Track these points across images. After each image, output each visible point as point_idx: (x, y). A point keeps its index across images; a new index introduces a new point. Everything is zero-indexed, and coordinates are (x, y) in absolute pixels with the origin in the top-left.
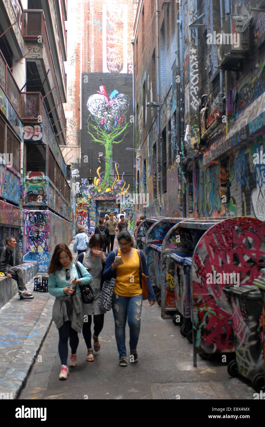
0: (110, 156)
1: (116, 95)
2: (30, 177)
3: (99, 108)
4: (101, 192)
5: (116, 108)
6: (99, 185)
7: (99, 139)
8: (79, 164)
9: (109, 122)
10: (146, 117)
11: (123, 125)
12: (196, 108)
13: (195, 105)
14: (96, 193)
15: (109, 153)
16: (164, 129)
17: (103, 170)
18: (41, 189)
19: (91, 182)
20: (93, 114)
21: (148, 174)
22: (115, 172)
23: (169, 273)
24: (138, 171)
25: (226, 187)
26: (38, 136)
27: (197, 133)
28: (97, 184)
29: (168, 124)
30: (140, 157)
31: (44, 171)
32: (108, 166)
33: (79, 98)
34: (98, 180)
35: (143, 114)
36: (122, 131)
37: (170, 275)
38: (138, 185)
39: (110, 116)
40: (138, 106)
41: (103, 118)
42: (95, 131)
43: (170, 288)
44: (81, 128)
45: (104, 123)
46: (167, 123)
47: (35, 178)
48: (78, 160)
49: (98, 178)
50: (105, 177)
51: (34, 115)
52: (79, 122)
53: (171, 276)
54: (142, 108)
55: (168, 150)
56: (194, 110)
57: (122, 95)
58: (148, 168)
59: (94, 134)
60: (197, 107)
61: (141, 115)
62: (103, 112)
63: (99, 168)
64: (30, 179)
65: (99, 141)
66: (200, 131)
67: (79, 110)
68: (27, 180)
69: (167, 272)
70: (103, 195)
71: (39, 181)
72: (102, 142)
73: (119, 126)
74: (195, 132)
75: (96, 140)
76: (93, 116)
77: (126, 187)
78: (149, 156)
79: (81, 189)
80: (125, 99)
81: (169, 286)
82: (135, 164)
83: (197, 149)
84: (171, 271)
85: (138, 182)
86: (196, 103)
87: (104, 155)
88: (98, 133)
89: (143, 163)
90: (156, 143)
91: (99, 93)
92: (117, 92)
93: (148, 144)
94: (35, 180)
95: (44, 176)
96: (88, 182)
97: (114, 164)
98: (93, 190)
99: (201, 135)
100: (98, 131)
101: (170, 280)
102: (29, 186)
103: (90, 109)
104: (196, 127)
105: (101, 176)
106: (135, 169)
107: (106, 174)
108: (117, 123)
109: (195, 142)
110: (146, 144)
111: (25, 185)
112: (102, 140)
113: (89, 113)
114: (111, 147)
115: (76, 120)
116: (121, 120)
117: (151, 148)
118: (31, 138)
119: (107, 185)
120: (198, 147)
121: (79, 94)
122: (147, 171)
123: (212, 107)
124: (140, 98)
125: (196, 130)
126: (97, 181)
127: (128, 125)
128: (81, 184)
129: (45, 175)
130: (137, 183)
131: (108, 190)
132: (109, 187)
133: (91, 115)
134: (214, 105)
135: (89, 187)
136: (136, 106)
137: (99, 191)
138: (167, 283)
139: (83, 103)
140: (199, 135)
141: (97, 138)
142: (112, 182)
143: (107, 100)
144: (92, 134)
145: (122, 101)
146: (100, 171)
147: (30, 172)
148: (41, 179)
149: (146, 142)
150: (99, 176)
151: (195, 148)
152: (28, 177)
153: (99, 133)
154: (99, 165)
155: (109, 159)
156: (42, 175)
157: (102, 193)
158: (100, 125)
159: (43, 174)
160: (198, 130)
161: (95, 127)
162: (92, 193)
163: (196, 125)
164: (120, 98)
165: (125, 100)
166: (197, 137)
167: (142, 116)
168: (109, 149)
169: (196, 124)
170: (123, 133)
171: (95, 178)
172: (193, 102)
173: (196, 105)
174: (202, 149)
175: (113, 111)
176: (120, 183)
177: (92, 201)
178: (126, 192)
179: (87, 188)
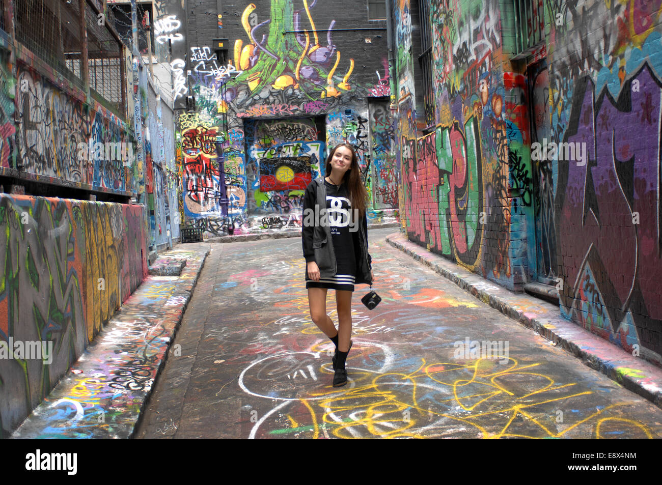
4: (258, 91)
6: (250, 66)
14: (242, 95)
17: (261, 16)
19: (223, 56)
22: (304, 22)
28: (244, 63)
34: (247, 49)
49: (246, 41)
50: (271, 40)
63: (249, 10)
70: (266, 101)
77: (342, 70)
79: (190, 81)
96: (214, 58)
98: (231, 84)
105: (257, 35)
107: (274, 28)
119: (280, 66)
126: (242, 54)
128: (189, 66)
131: (282, 82)
132: (287, 71)
135: (220, 73)
137: (253, 86)
142: (293, 54)
146: (253, 20)
150: (250, 35)
157: (264, 94)
162: (228, 95)
171: (238, 43)
176: (320, 57)
177: (230, 120)
178: (343, 86)
179: (211, 79)
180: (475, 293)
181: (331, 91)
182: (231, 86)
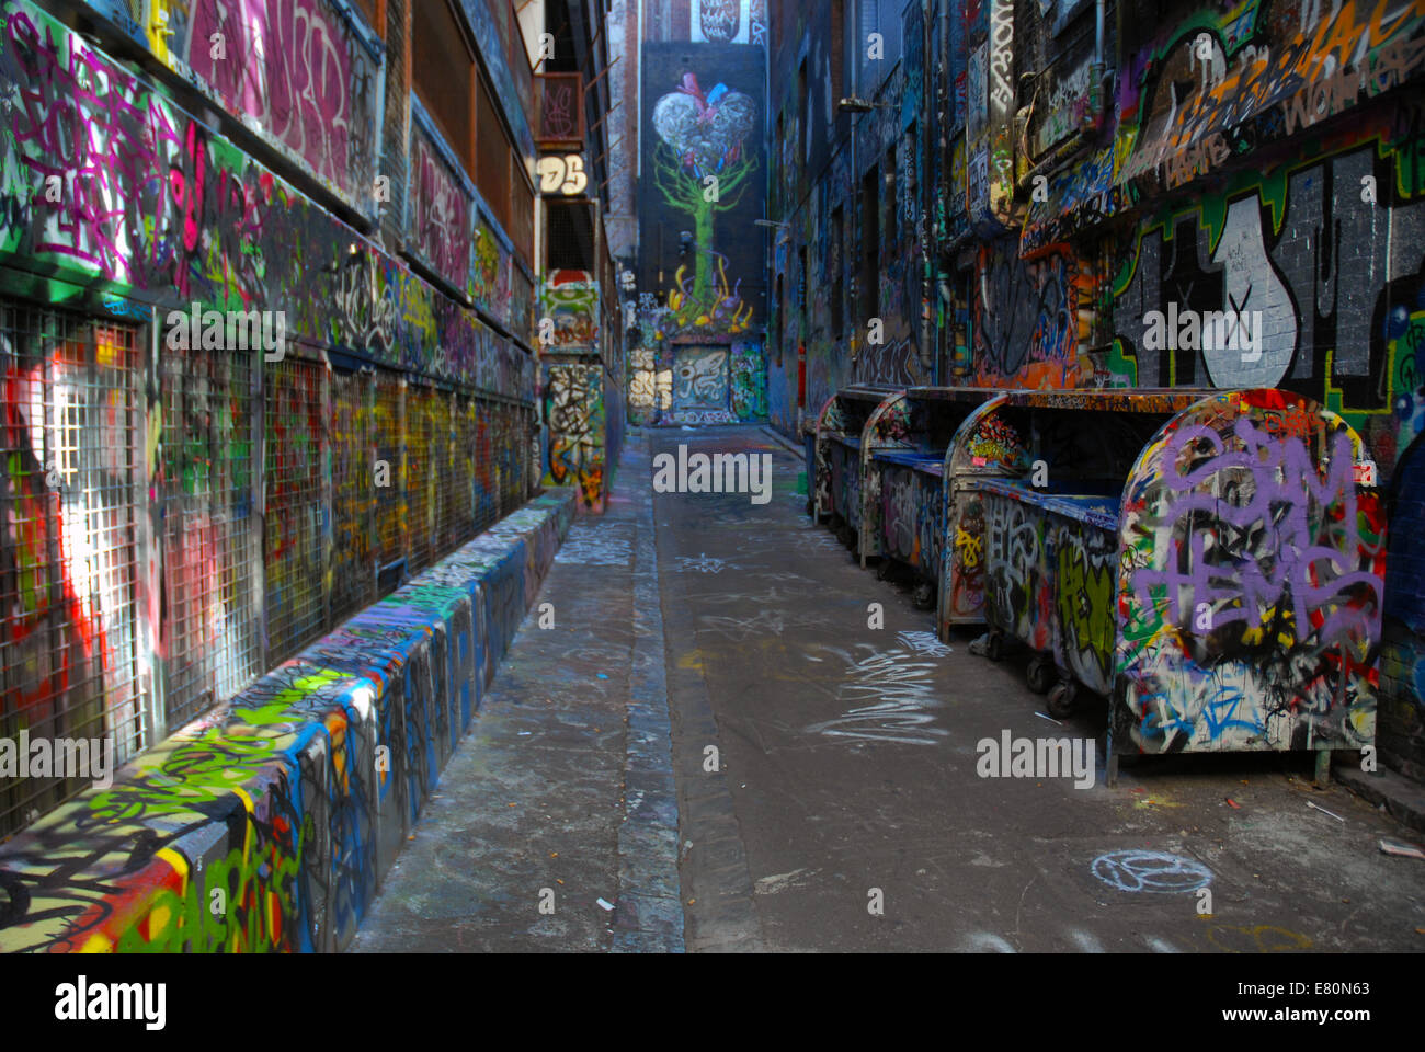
0: (707, 241)
1: (723, 96)
2: (556, 284)
3: (681, 127)
4: (685, 326)
5: (723, 127)
6: (680, 308)
7: (680, 201)
8: (633, 259)
9: (705, 159)
10: (809, 145)
11: (740, 167)
12: (1004, 108)
13: (1002, 99)
14: (673, 329)
15: (704, 233)
16: (871, 170)
17: (689, 274)
18: (584, 313)
19: (662, 301)
20: (666, 139)
21: (813, 284)
22: (719, 280)
23: (963, 529)
24: (781, 277)
25: (1092, 310)
26: (575, 182)
27: (1007, 172)
28: (676, 307)
29: (885, 157)
30: (789, 242)
31: (591, 270)
32: (702, 262)
33: (635, 102)
34: (678, 297)
35: (797, 137)
36: (735, 182)
37: (965, 534)
38: (780, 310)
39: (707, 145)
40: (780, 120)
41: (690, 150)
42: (672, 180)
43: (964, 567)
44: (639, 174)
45: (693, 163)
46: (883, 153)
47: (568, 286)
48: (632, 248)
49: (678, 291)
50: (696, 290)
51: (565, 128)
52: (635, 159)
53: (969, 537)
54: (794, 124)
55: (883, 222)
56: (999, 111)
57: (736, 96)
58: (814, 267)
59: (670, 189)
60: (1007, 103)
61: (792, 142)
62: (690, 135)
63: (681, 270)
64: (557, 288)
65: (682, 205)
66: (1015, 166)
67: (635, 130)
68: (548, 291)
69: (957, 527)
70: (689, 333)
71: (579, 294)
72: (687, 207)
73: (728, 169)
74: (1002, 170)
75: (674, 203)
76: (668, 147)
77: (743, 313)
78: (816, 238)
79: (638, 317)
80: (743, 104)
81: (963, 562)
82: (772, 258)
83: (1005, 214)
84: (968, 523)
85: (780, 300)
86: (1005, 93)
87: (694, 237)
88: (678, 187)
89: (796, 255)
90: (841, 206)
91: (681, 91)
92: (725, 89)
93: (814, 210)
94: (569, 291)
95: (590, 282)
96: (656, 302)
97: (715, 259)
98: (665, 320)
99: (1015, 177)
100: (678, 180)
101: (964, 546)
102: (554, 307)
103: (660, 130)
104: (1004, 157)
105: (687, 287)
106: (771, 270)
107: (698, 283)
108: (725, 163)
109: (1002, 194)
110: (808, 211)
111: (545, 304)
112: (689, 202)
113: (657, 137)
114: (711, 220)
115: (627, 154)
116: (734, 155)
117: (825, 220)
118: (560, 189)
119: (700, 310)
120: (1008, 207)
121: (635, 91)
122: (809, 276)
123: (1050, 104)
124: (789, 100)
125: (1003, 165)
126: (675, 299)
127: (752, 167)
128: (638, 306)
129: (593, 279)
130: (776, 305)
131: (701, 321)
132: (705, 313)
133: (664, 143)
134: (1062, 96)
135: (658, 312)
136: (775, 120)
137: (681, 322)
138: (958, 553)
139: (643, 113)
140: (1011, 176)
141: (676, 197)
142: (710, 301)
143: (700, 107)
144: (664, 189)
145: (735, 110)
146: (684, 276)
147: (556, 271)
148: (583, 288)
149: (808, 204)
150: (681, 287)
151: (999, 211)
152: (550, 284)
153: (682, 186)
154: (682, 260)
155: (705, 246)
156: (584, 279)
157: (689, 328)
158: (685, 166)
159: (588, 275)
160: (1010, 163)
161: (672, 172)
162: (664, 328)
163: (1003, 152)
164: (732, 103)
165: (743, 109)
166: (1005, 182)
167: (797, 142)
168: (704, 224)
169: (1005, 148)
170: (740, 185)
171: (672, 292)
172: (996, 91)
173: (1005, 99)
174: (1019, 214)
175: (715, 133)
176: (729, 304)
177: (665, 345)
178: (744, 324)
179: (653, 316)
180: (783, 445)
181: (734, 328)
182: (668, 321)
